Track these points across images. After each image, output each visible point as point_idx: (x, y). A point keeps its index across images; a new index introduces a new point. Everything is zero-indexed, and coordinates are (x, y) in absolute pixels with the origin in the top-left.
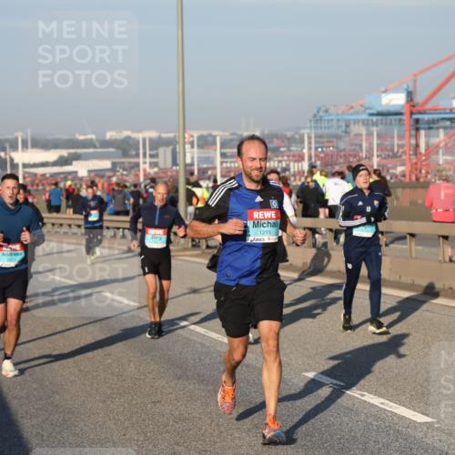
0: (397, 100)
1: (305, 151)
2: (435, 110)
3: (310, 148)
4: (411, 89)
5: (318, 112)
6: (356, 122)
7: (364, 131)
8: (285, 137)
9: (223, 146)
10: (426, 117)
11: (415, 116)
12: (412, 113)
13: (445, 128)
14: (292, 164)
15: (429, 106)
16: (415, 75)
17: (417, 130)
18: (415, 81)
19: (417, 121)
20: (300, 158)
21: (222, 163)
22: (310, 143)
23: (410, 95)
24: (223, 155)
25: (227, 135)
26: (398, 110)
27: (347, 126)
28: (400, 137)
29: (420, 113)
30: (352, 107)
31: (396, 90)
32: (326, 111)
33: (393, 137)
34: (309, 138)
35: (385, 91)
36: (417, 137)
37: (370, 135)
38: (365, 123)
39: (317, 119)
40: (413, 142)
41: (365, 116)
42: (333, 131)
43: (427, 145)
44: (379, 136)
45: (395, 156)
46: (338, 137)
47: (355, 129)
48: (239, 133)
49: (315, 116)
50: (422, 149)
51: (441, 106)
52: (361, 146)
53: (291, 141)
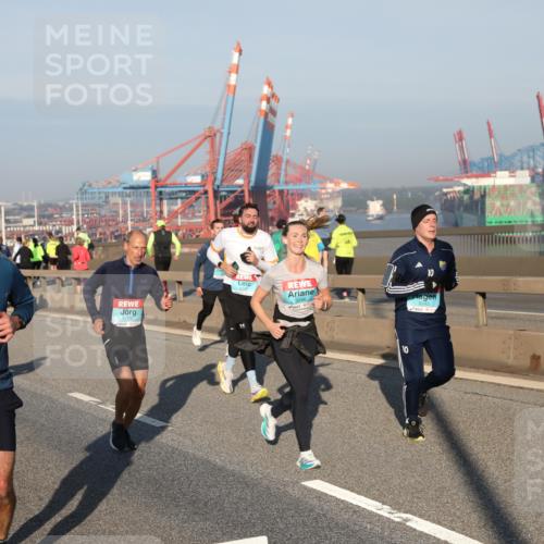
0: (144, 177)
1: (74, 217)
2: (174, 185)
3: (78, 215)
4: (155, 168)
5: (84, 186)
6: (114, 194)
7: (120, 201)
8: (57, 206)
9: (7, 213)
10: (168, 190)
11: (159, 189)
12: (156, 187)
13: (182, 198)
14: (64, 228)
15: (169, 182)
16: (158, 158)
17: (161, 199)
18: (158, 163)
19: (161, 193)
20: (70, 223)
21: (6, 228)
22: (77, 211)
23: (154, 173)
24: (7, 221)
25: (10, 205)
26: (146, 184)
27: (107, 197)
28: (148, 205)
29: (162, 187)
30: (110, 183)
31: (143, 169)
32: (90, 185)
33: (142, 206)
34: (77, 207)
35: (135, 171)
36: (161, 205)
37: (125, 203)
38: (120, 194)
39: (83, 192)
40: (158, 209)
41: (120, 190)
42: (96, 201)
43: (169, 211)
44: (132, 205)
45: (144, 220)
46: (100, 206)
47: (112, 200)
48: (20, 203)
49: (81, 189)
50: (165, 214)
51: (179, 182)
52: (117, 212)
53: (62, 209)
